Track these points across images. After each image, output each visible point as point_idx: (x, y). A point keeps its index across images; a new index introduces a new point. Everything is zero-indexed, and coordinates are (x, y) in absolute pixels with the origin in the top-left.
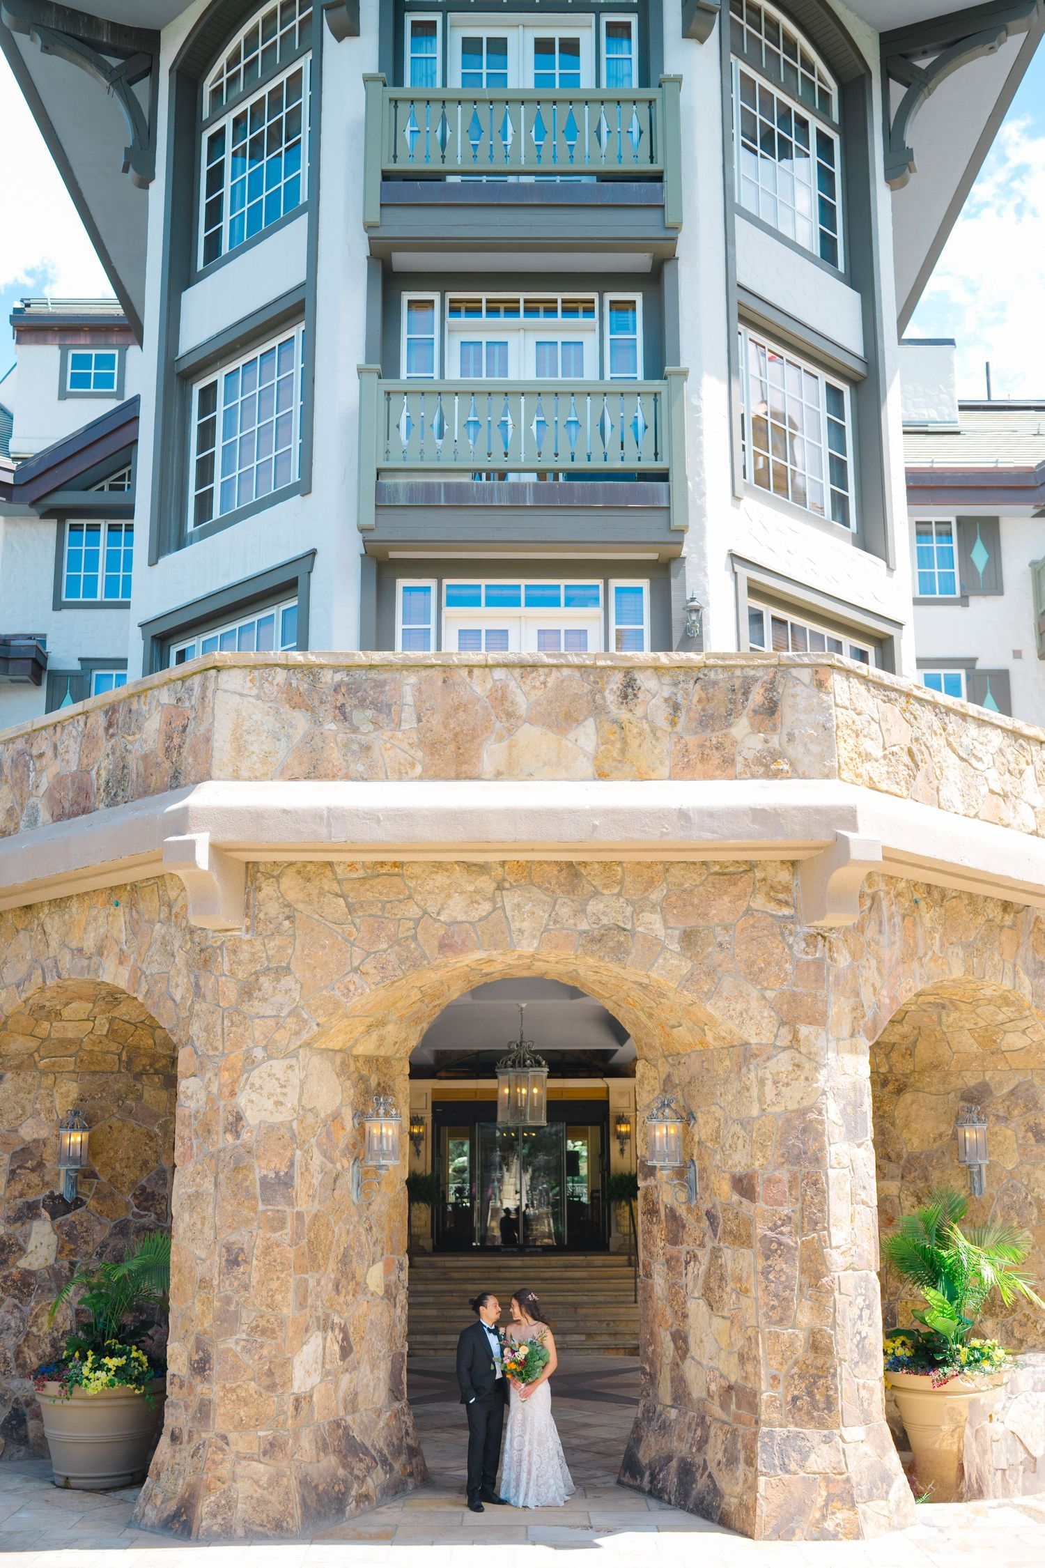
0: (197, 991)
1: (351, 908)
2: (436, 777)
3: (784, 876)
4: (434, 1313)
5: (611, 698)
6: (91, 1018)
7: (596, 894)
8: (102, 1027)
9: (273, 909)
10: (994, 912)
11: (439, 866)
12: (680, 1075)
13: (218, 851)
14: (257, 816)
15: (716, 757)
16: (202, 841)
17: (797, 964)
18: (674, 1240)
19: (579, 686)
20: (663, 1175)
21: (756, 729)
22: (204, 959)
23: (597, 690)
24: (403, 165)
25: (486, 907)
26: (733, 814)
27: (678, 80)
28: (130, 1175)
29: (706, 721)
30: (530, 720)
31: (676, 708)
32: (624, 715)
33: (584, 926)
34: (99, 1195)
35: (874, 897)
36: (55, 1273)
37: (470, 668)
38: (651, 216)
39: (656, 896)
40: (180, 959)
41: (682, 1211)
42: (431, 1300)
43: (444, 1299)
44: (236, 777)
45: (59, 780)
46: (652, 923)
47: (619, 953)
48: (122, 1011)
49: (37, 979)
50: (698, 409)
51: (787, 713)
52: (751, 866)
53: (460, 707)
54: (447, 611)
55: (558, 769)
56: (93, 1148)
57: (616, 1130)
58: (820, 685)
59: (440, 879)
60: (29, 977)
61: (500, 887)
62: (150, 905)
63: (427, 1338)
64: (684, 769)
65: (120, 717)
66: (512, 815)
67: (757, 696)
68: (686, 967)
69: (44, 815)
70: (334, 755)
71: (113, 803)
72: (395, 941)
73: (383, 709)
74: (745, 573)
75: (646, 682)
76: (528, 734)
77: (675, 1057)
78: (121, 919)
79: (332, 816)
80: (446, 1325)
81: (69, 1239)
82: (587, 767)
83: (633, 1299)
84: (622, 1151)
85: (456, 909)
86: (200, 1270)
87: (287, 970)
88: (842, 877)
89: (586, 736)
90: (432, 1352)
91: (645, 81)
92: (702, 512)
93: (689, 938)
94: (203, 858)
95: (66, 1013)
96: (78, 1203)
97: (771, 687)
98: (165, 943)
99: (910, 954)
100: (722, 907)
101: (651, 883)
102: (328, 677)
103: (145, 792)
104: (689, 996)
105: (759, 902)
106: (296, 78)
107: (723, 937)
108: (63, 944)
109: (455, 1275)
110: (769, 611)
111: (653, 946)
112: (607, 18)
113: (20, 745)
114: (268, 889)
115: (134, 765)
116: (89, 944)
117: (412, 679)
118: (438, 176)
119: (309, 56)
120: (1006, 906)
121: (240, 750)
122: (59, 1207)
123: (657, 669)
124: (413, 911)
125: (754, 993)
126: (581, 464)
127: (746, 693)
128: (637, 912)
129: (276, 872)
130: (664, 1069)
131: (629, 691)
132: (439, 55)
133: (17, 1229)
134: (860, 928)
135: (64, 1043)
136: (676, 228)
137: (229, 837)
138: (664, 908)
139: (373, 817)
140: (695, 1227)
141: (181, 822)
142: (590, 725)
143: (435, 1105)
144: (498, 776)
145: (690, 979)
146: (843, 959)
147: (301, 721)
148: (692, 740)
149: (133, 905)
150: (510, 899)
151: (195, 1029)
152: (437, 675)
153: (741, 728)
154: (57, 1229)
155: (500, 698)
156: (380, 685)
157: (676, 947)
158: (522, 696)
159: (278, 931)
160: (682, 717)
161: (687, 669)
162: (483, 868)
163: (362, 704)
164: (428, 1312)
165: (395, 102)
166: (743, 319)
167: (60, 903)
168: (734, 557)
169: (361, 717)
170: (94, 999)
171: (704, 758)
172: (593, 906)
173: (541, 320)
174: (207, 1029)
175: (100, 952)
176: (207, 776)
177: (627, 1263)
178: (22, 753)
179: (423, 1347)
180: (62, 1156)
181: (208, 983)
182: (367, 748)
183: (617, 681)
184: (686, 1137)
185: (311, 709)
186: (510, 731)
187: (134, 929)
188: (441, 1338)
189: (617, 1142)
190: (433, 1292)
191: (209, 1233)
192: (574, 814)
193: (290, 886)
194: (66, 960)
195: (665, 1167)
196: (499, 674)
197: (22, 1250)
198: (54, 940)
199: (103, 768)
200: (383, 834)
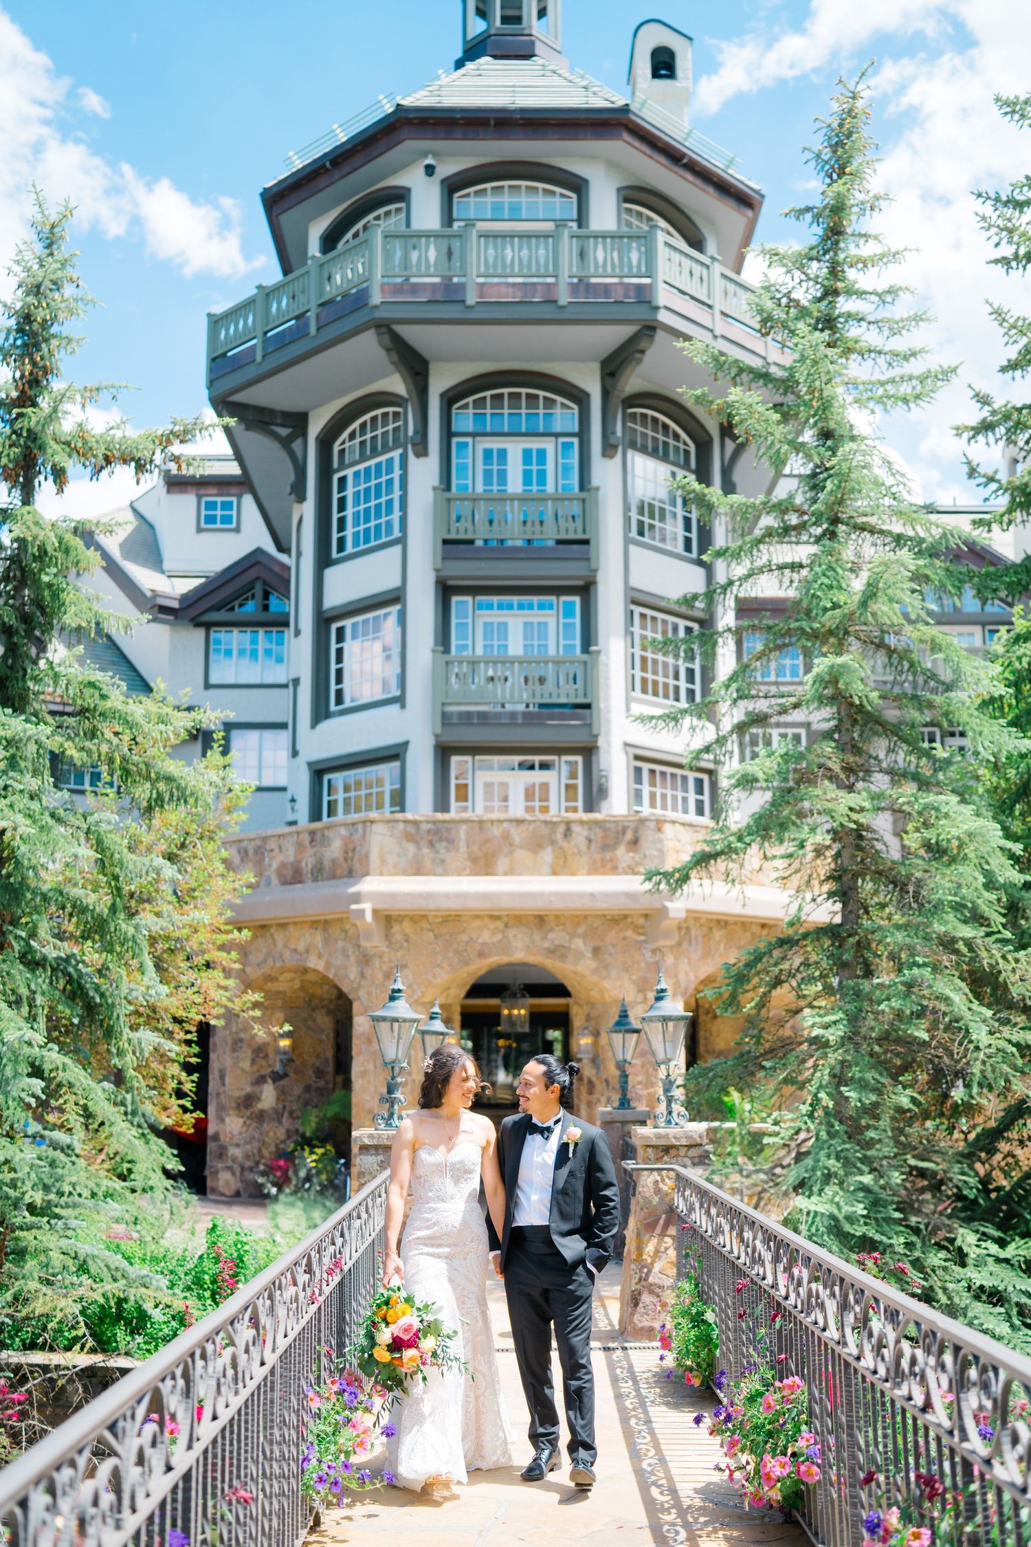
0: (362, 975)
1: (436, 937)
2: (476, 874)
3: (641, 921)
5: (559, 836)
6: (292, 980)
7: (552, 930)
8: (297, 984)
9: (399, 937)
10: (756, 929)
11: (478, 917)
12: (594, 1014)
13: (375, 912)
14: (393, 896)
15: (609, 866)
16: (367, 907)
17: (647, 963)
18: (590, 1092)
19: (545, 831)
20: (585, 1061)
21: (629, 851)
22: (365, 960)
23: (553, 832)
24: (453, 536)
25: (499, 936)
26: (616, 895)
27: (597, 489)
28: (311, 1060)
29: (605, 848)
30: (521, 847)
31: (590, 841)
32: (565, 845)
33: (546, 945)
34: (296, 1072)
35: (688, 929)
36: (275, 1110)
37: (492, 822)
38: (583, 564)
39: (581, 930)
40: (352, 959)
41: (594, 1079)
44: (381, 874)
45: (283, 865)
46: (579, 944)
47: (563, 957)
48: (310, 977)
49: (270, 962)
50: (607, 665)
51: (643, 843)
52: (626, 916)
53: (487, 841)
54: (478, 773)
55: (534, 870)
56: (294, 1047)
58: (659, 830)
59: (478, 923)
60: (265, 961)
61: (506, 926)
62: (335, 931)
64: (595, 869)
65: (318, 836)
66: (512, 895)
67: (629, 835)
68: (594, 964)
69: (275, 881)
70: (428, 865)
71: (315, 880)
72: (457, 952)
73: (451, 841)
74: (632, 751)
75: (576, 829)
76: (520, 854)
77: (591, 1004)
78: (318, 937)
79: (429, 896)
81: (282, 1094)
82: (547, 869)
85: (486, 937)
86: (368, 1106)
87: (406, 966)
88: (665, 924)
89: (547, 855)
91: (582, 488)
92: (608, 722)
93: (596, 951)
94: (369, 917)
95: (281, 978)
96: (286, 1075)
97: (636, 831)
98: (344, 950)
99: (707, 954)
100: (612, 936)
101: (578, 924)
102: (424, 827)
103: (333, 876)
104: (595, 978)
105: (629, 933)
106: (390, 461)
107: (612, 950)
108: (285, 946)
110: (646, 767)
111: (579, 955)
112: (561, 440)
113: (258, 842)
114: (396, 928)
115: (327, 864)
116: (301, 947)
117: (464, 827)
118: (471, 542)
119: (400, 451)
120: (763, 926)
121: (383, 861)
122: (276, 1077)
123: (582, 822)
124: (465, 938)
125: (626, 977)
126: (546, 700)
127: (624, 833)
128: (572, 938)
129: (400, 919)
130: (587, 1010)
131: (568, 833)
132: (470, 461)
133: (257, 1088)
134: (679, 944)
135: (277, 993)
136: (596, 571)
137: (380, 906)
138: (584, 936)
139: (447, 896)
140: (600, 1087)
141: (357, 898)
142: (549, 850)
144: (506, 874)
145: (596, 971)
146: (670, 960)
147: (411, 848)
148: (597, 857)
149: (325, 930)
150: (511, 933)
151: (362, 993)
152: (477, 826)
153: (621, 851)
154: (276, 1089)
155: (506, 836)
156: (448, 830)
157: (589, 955)
158: (517, 835)
159: (401, 947)
160: (593, 846)
161: (596, 823)
162: (498, 918)
163: (440, 840)
165: (449, 500)
166: (634, 602)
167: (283, 926)
168: (626, 745)
169: (441, 846)
170: (296, 971)
171: (603, 866)
172: (551, 936)
173: (526, 612)
174: (369, 994)
175: (307, 951)
176: (367, 874)
178: (259, 848)
180: (278, 1051)
181: (368, 972)
182: (443, 861)
183: (561, 829)
184: (596, 1044)
185: (417, 843)
186: (511, 853)
187: (326, 941)
191: (372, 1089)
192: (541, 895)
193: (406, 925)
194: (287, 954)
195: (586, 1057)
196: (506, 825)
197: (259, 1099)
198: (280, 944)
199: (308, 862)
200: (452, 905)
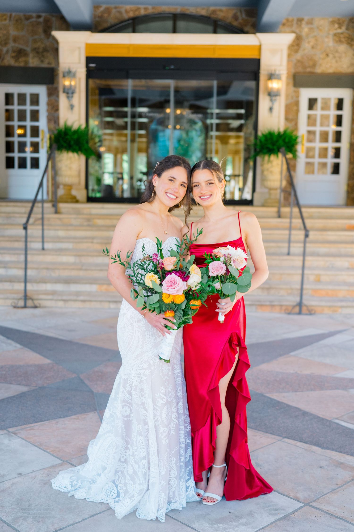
4: (71, 259)
42: (69, 246)
43: (84, 246)
57: (266, 87)
63: (59, 287)
80: (82, 274)
83: (286, 250)
84: (271, 109)
90: (61, 304)
109: (100, 222)
143: (89, 60)
164: (64, 259)
177: (276, 215)
179: (50, 297)
188: (74, 288)
189: (267, 98)
190: (75, 238)
